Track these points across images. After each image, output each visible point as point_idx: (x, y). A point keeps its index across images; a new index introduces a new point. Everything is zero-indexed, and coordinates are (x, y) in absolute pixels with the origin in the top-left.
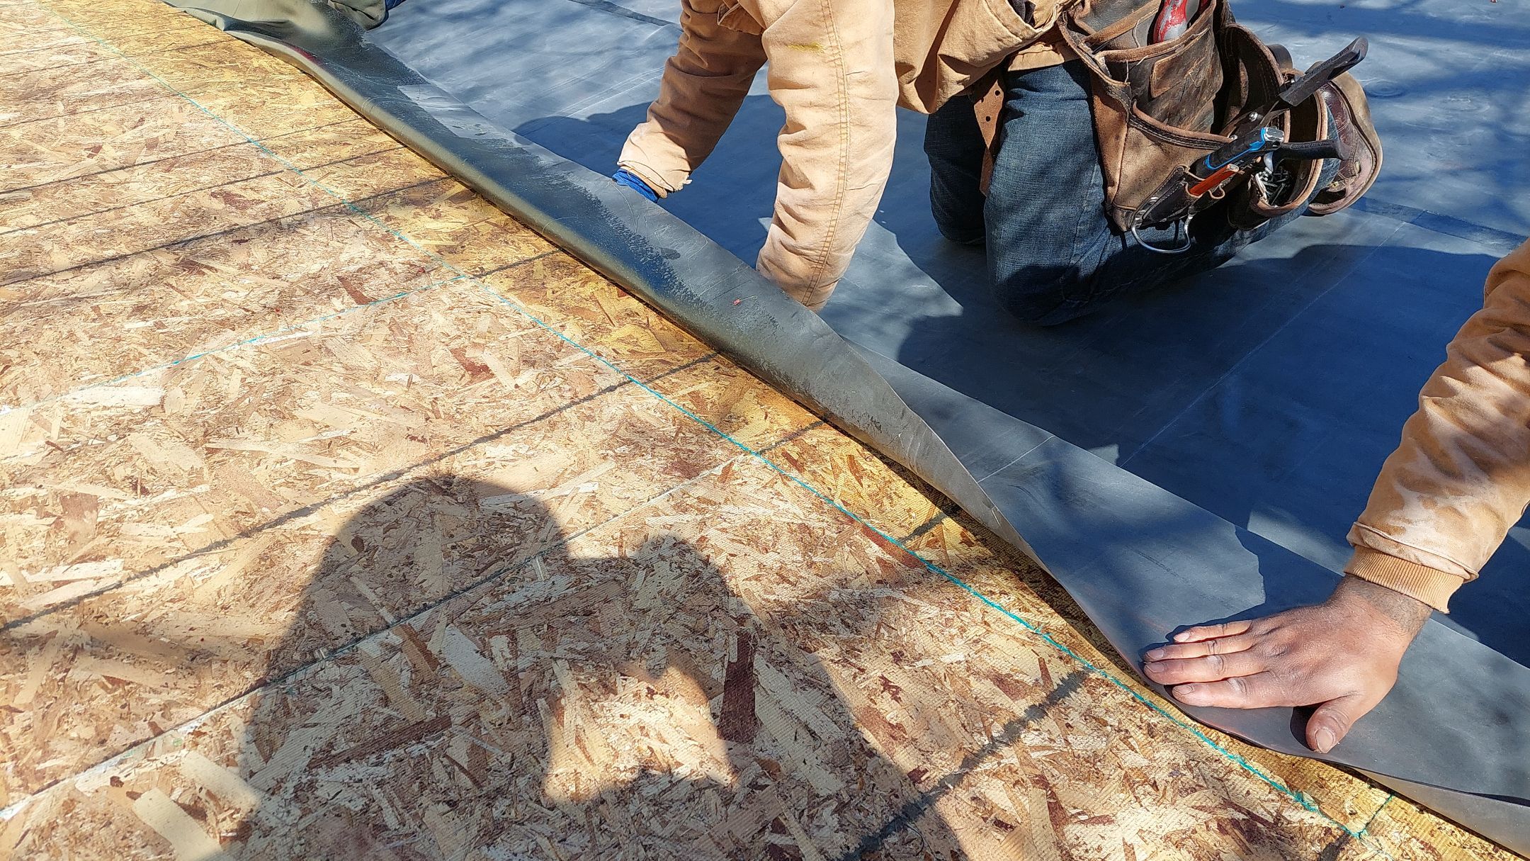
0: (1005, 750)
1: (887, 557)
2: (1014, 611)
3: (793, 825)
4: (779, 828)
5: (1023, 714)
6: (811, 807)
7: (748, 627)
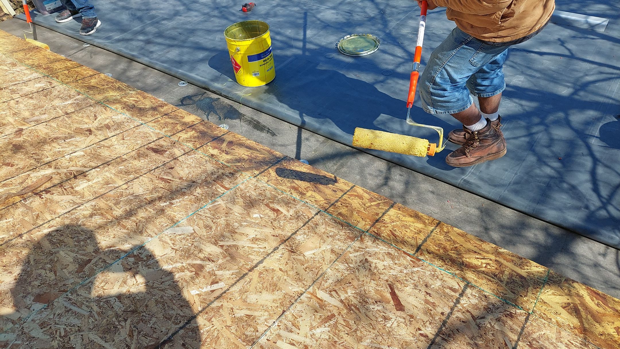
0: (458, 305)
1: (412, 259)
2: (447, 271)
3: (422, 328)
5: (458, 296)
6: (424, 324)
7: (389, 283)
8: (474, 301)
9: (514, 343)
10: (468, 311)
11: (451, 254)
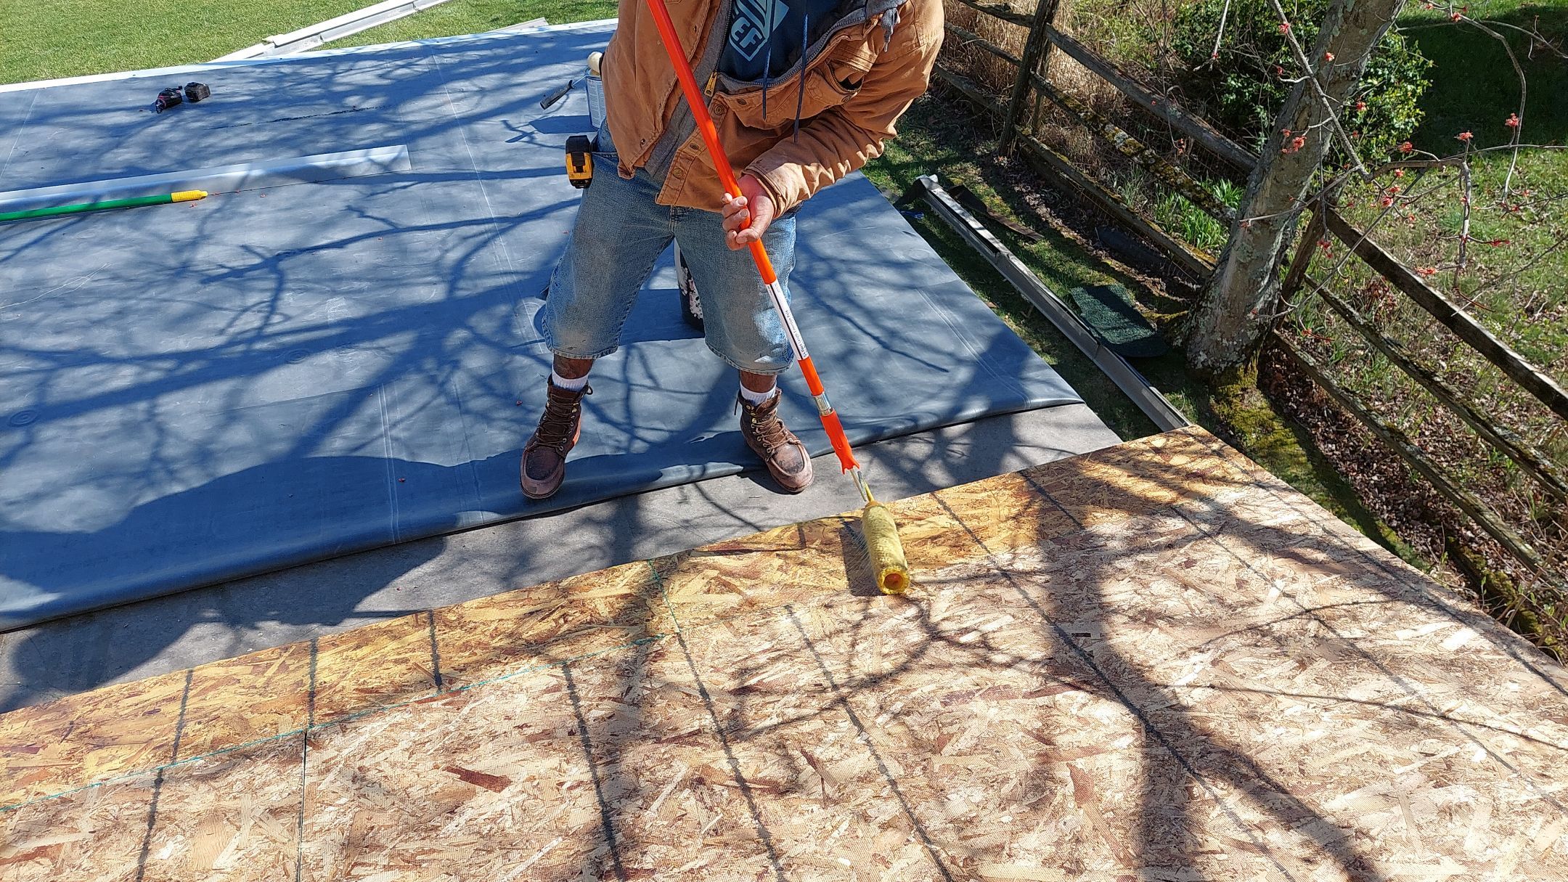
0: (581, 703)
1: (444, 701)
2: (515, 672)
3: (562, 779)
4: (561, 784)
5: (569, 692)
6: (560, 771)
7: (444, 765)
8: (597, 679)
9: (696, 685)
10: (601, 699)
11: (498, 645)
